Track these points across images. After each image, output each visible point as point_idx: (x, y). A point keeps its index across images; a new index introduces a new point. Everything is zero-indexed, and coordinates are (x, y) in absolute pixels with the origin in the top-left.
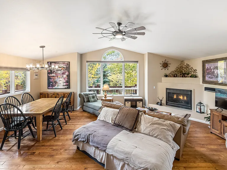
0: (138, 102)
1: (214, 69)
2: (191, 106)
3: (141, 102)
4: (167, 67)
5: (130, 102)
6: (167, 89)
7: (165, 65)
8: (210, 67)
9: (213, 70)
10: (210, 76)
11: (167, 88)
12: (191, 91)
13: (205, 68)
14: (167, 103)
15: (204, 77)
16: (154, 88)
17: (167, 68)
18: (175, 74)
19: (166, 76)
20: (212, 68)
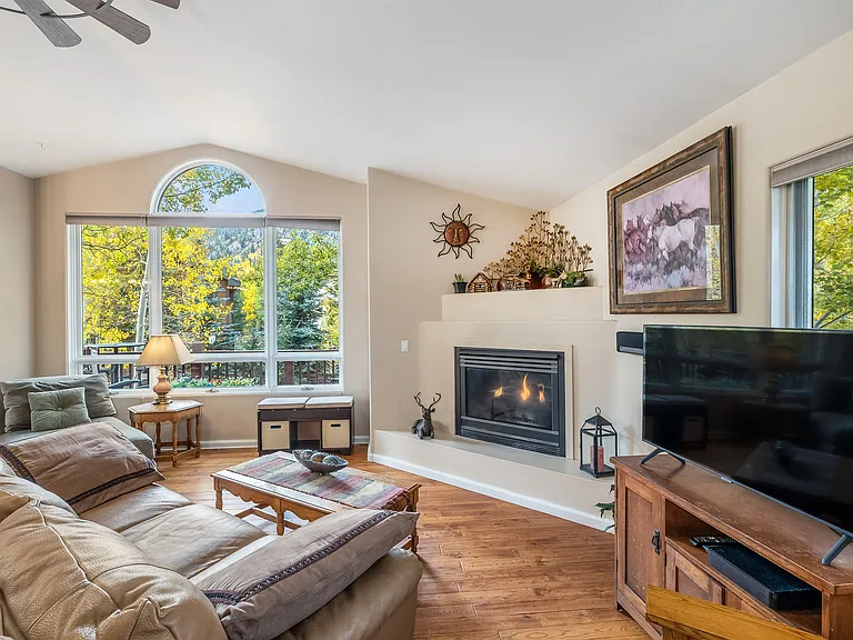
0: (327, 424)
1: (656, 224)
2: (561, 439)
3: (345, 424)
4: (466, 242)
5: (285, 425)
6: (460, 352)
7: (458, 234)
8: (640, 219)
9: (650, 234)
10: (640, 266)
11: (462, 349)
12: (560, 357)
13: (620, 226)
14: (459, 423)
15: (617, 277)
16: (404, 345)
17: (465, 247)
18: (500, 279)
19: (461, 287)
20: (646, 222)
